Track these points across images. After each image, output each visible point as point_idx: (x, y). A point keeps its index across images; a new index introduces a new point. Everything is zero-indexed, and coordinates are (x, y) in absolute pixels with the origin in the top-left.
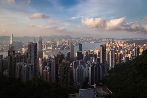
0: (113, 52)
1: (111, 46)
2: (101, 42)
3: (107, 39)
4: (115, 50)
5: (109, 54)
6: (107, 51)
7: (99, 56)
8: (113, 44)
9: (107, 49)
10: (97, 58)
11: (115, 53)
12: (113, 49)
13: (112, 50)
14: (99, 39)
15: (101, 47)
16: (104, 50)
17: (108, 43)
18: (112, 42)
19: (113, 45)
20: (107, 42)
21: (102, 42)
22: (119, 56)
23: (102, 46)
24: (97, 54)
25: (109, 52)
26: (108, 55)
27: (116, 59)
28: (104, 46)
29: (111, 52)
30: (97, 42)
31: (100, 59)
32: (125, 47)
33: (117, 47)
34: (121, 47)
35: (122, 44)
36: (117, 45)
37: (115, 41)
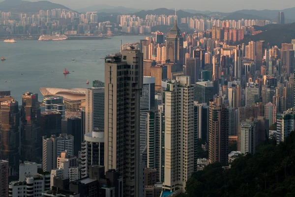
0: (185, 93)
1: (168, 61)
2: (109, 32)
3: (150, 12)
4: (193, 81)
5: (160, 107)
6: (147, 91)
7: (99, 125)
8: (182, 45)
9: (146, 79)
10: (87, 138)
11: (196, 103)
12: (184, 80)
13: (179, 85)
15: (114, 66)
16: (130, 87)
17: (155, 39)
18: (174, 36)
19: (183, 51)
20: (146, 33)
21: (115, 34)
22: (215, 119)
23: (117, 59)
24: (83, 114)
26: (151, 113)
27: (200, 137)
28: (130, 60)
29: (168, 95)
30: (88, 33)
31: (102, 145)
32: (248, 61)
33: (207, 61)
34: (227, 62)
35: (230, 43)
36: (204, 52)
37: (192, 25)
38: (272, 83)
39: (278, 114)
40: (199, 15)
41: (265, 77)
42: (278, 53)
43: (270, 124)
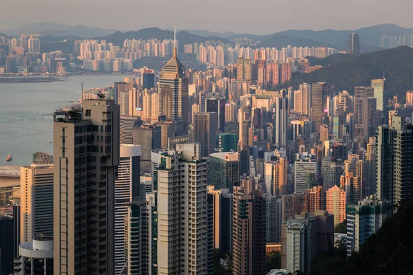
1: (162, 118)
2: (61, 70)
3: (131, 35)
5: (149, 197)
6: (126, 170)
7: (43, 229)
8: (185, 90)
9: (125, 150)
10: (23, 252)
11: (210, 189)
12: (189, 150)
13: (182, 159)
14: (47, 43)
15: (70, 128)
16: (98, 164)
17: (140, 81)
18: (172, 76)
19: (187, 101)
20: (123, 70)
21: (71, 72)
22: (243, 215)
23: (74, 115)
24: (17, 210)
25: (144, 179)
26: (135, 209)
27: (217, 246)
28: (98, 118)
29: (163, 177)
30: (24, 72)
31: (50, 262)
32: (299, 116)
33: (229, 117)
34: (262, 119)
35: (268, 87)
36: (224, 102)
37: (202, 58)
38: (339, 153)
39: (349, 206)
40: (215, 40)
41: (327, 144)
42: (349, 102)
43: (336, 222)
